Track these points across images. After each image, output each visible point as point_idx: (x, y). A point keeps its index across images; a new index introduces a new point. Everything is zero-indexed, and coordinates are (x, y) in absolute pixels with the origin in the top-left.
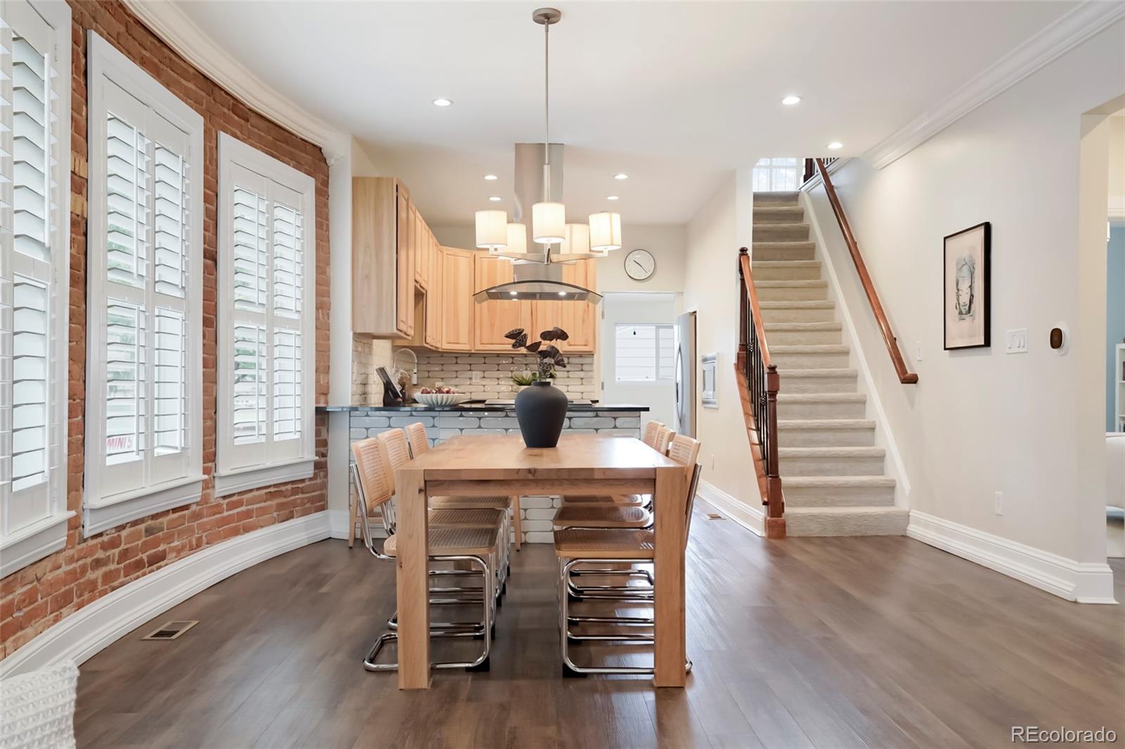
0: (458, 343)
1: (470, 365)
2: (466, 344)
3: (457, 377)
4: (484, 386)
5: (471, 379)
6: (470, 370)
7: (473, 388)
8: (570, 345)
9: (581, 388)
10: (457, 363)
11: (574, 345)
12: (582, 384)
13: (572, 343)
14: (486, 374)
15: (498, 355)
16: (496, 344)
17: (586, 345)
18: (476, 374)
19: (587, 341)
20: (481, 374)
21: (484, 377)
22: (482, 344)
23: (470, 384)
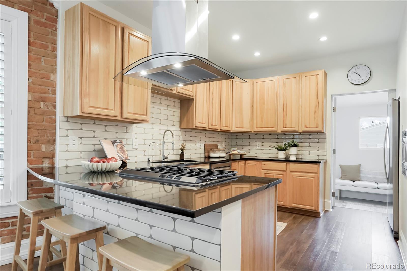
0: (243, 128)
1: (256, 139)
2: (248, 128)
3: (249, 145)
4: (263, 150)
5: (256, 146)
6: (256, 142)
7: (256, 151)
8: (307, 127)
9: (318, 153)
10: (250, 138)
11: (309, 127)
12: (318, 150)
13: (308, 126)
14: (264, 144)
15: (270, 134)
16: (264, 128)
17: (317, 127)
18: (259, 144)
19: (317, 124)
20: (261, 144)
21: (263, 146)
22: (257, 128)
23: (256, 149)
